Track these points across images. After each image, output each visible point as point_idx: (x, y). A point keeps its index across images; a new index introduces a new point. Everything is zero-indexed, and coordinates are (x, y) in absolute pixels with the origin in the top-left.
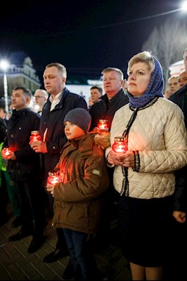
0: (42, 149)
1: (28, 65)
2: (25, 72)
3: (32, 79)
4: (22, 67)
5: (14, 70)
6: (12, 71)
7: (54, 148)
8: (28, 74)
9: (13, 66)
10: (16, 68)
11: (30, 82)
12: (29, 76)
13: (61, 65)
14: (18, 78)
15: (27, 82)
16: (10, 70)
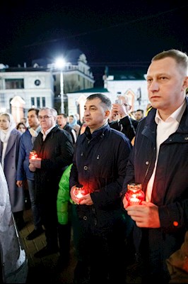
0: (150, 222)
1: (83, 62)
2: (80, 69)
3: (87, 75)
4: (77, 64)
5: (70, 67)
6: (68, 69)
7: (176, 224)
8: (82, 71)
9: (68, 64)
10: (71, 66)
11: (84, 79)
12: (84, 73)
13: (180, 53)
14: (73, 75)
15: (81, 79)
16: (66, 67)
